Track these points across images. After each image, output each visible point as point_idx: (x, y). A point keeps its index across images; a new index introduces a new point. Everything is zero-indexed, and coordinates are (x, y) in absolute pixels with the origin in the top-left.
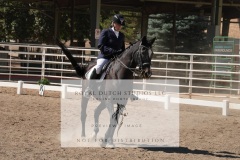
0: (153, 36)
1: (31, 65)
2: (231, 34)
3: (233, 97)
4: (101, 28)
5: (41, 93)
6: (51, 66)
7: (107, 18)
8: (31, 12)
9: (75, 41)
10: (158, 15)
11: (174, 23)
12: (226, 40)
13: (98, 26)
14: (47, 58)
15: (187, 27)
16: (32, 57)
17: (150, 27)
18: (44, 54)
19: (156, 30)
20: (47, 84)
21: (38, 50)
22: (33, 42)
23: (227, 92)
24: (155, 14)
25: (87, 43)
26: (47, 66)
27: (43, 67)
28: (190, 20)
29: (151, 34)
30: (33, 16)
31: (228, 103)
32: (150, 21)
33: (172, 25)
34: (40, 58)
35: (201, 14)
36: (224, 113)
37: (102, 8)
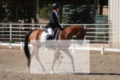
0: (65, 16)
1: (5, 33)
2: (104, 14)
3: (106, 45)
4: (39, 13)
5: (10, 47)
6: (15, 33)
7: (42, 8)
8: (3, 6)
9: (26, 20)
10: (68, 5)
11: (75, 9)
12: (102, 16)
13: (37, 12)
14: (13, 30)
15: (82, 10)
16: (5, 29)
17: (64, 11)
18: (11, 27)
19: (67, 13)
20: (13, 42)
21: (8, 26)
22: (5, 22)
23: (103, 43)
24: (66, 5)
25: (33, 21)
26: (12, 33)
27: (11, 34)
28: (83, 7)
29: (65, 15)
30: (5, 8)
31: (103, 48)
32: (64, 9)
33: (74, 10)
34: (9, 29)
35: (89, 4)
36: (102, 53)
37: (39, 3)
